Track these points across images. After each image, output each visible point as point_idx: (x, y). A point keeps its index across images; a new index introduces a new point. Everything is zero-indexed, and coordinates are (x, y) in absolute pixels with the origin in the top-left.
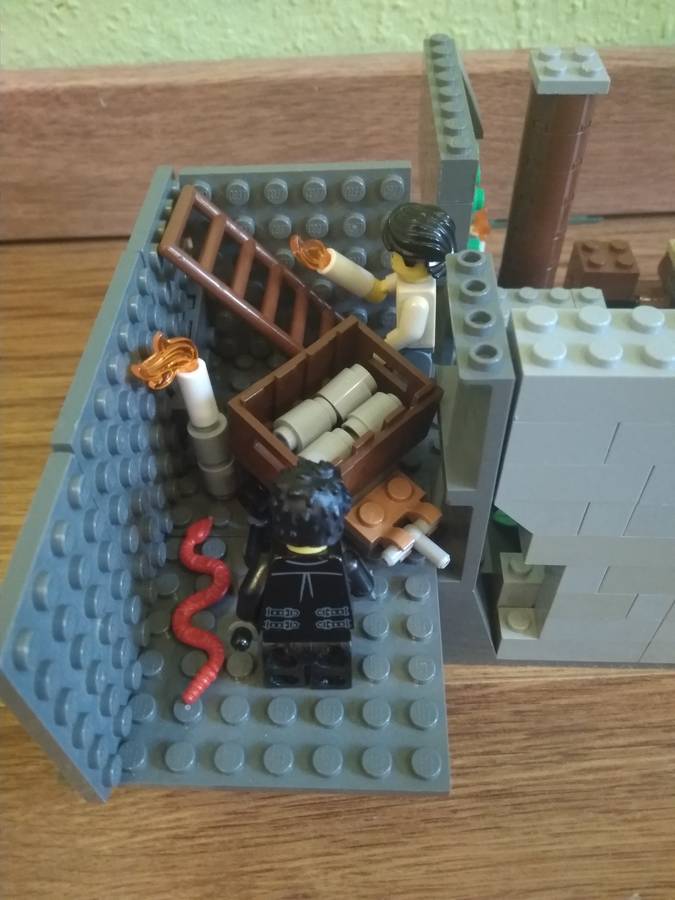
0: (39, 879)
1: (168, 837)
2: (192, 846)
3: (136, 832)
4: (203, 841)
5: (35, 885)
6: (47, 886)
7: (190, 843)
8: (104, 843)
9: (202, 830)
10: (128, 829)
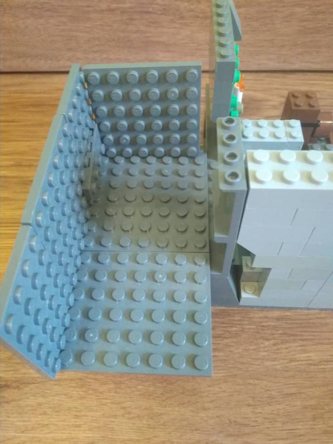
0: (252, 379)
1: (306, 364)
2: (318, 369)
3: (291, 361)
4: (322, 367)
5: (251, 381)
6: (256, 382)
7: (316, 367)
8: (277, 365)
9: (321, 362)
10: (287, 359)
